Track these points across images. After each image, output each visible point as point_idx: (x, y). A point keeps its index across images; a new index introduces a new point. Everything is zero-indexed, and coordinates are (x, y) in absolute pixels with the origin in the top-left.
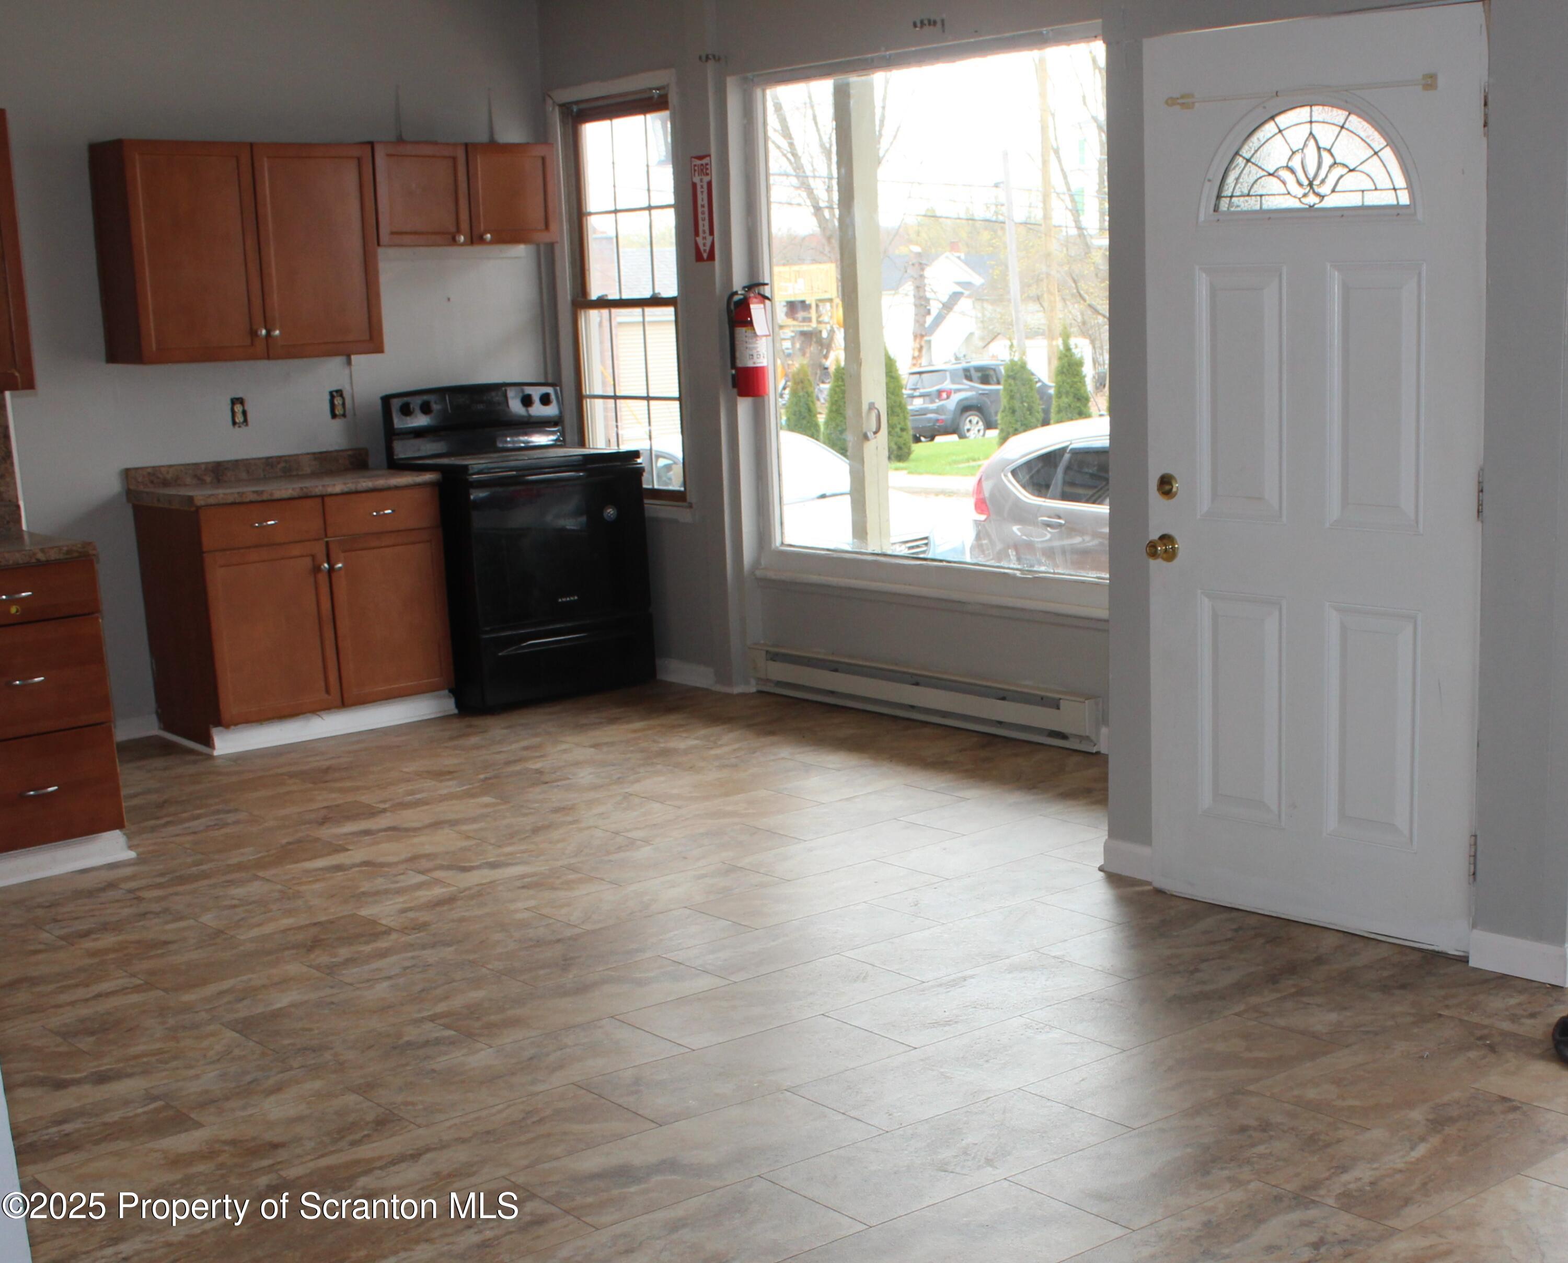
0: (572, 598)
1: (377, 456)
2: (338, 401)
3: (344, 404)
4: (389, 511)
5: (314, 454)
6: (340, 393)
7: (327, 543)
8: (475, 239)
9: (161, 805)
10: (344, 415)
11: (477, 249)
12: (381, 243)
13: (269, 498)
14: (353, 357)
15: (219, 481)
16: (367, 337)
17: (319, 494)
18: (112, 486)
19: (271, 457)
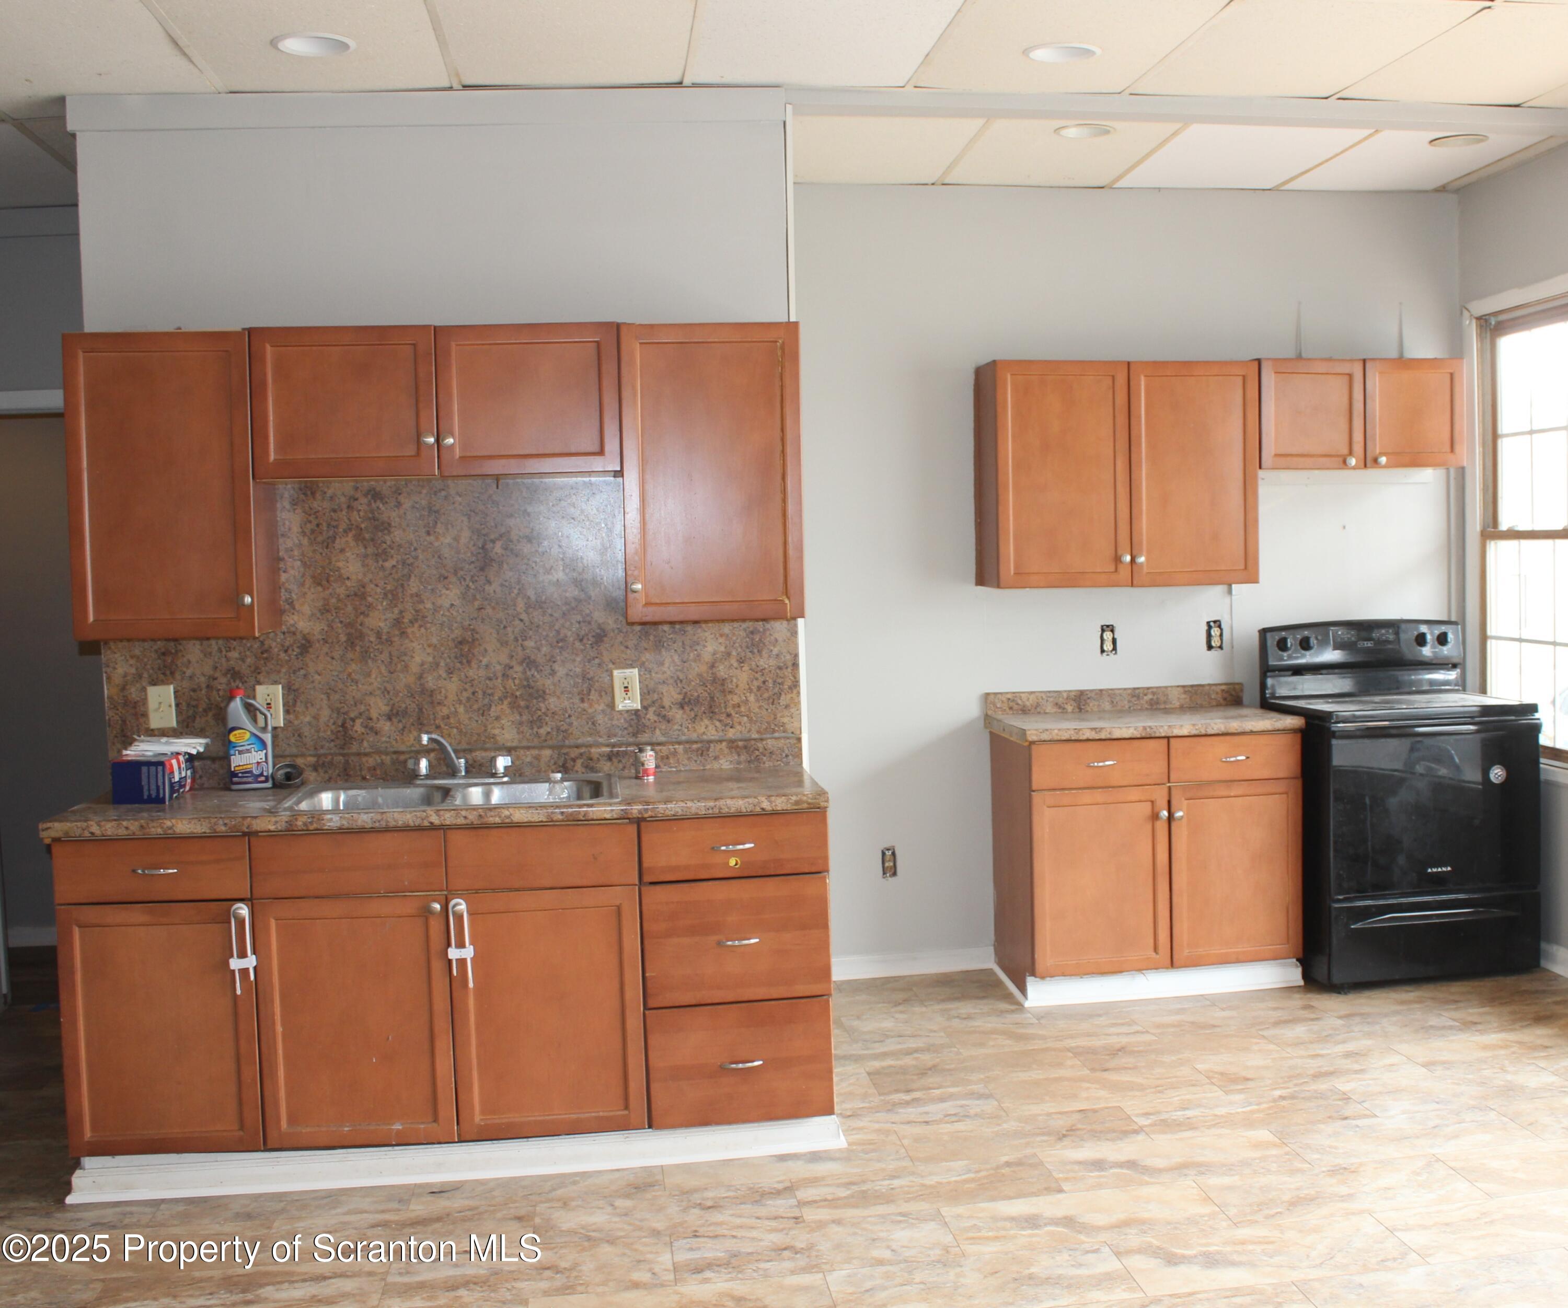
0: (1444, 869)
1: (1251, 693)
2: (1215, 632)
3: (1221, 635)
4: (1243, 758)
5: (1184, 687)
6: (1218, 623)
7: (1170, 788)
8: (1370, 461)
9: (923, 1072)
10: (1221, 647)
11: (1371, 473)
12: (1263, 465)
13: (1109, 736)
14: (1234, 586)
15: (1080, 709)
16: (1242, 567)
17: (1163, 735)
18: (972, 710)
19: (1138, 688)
